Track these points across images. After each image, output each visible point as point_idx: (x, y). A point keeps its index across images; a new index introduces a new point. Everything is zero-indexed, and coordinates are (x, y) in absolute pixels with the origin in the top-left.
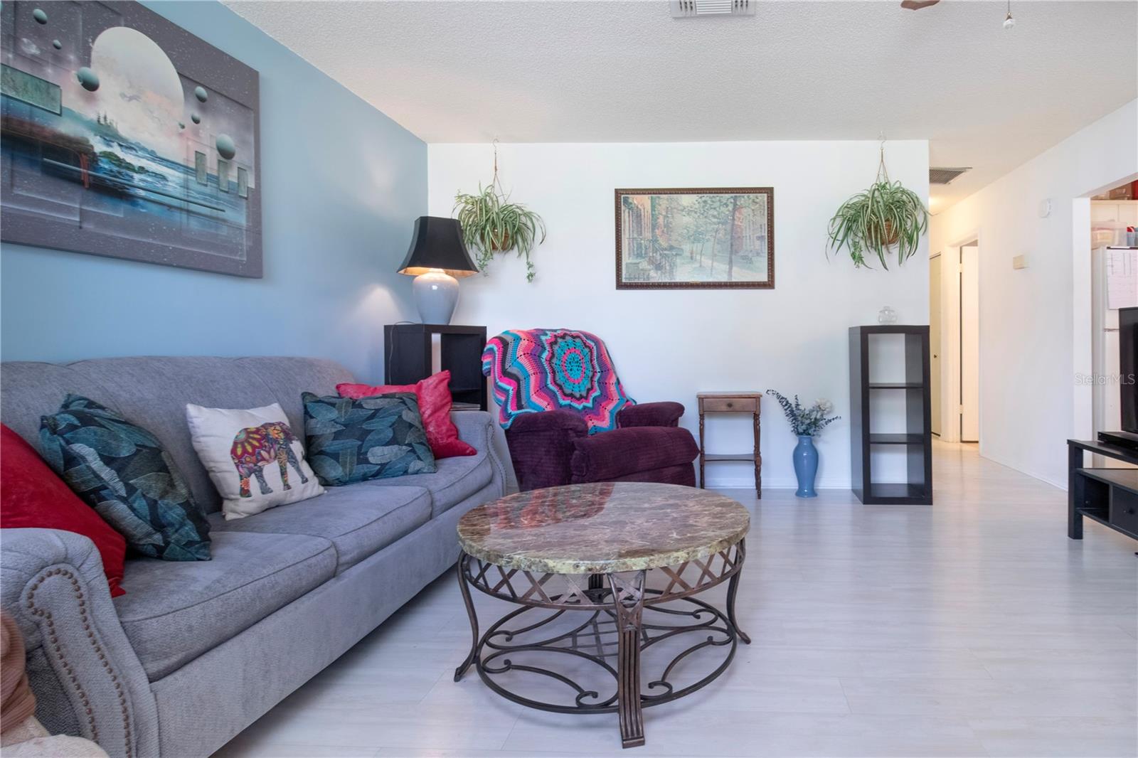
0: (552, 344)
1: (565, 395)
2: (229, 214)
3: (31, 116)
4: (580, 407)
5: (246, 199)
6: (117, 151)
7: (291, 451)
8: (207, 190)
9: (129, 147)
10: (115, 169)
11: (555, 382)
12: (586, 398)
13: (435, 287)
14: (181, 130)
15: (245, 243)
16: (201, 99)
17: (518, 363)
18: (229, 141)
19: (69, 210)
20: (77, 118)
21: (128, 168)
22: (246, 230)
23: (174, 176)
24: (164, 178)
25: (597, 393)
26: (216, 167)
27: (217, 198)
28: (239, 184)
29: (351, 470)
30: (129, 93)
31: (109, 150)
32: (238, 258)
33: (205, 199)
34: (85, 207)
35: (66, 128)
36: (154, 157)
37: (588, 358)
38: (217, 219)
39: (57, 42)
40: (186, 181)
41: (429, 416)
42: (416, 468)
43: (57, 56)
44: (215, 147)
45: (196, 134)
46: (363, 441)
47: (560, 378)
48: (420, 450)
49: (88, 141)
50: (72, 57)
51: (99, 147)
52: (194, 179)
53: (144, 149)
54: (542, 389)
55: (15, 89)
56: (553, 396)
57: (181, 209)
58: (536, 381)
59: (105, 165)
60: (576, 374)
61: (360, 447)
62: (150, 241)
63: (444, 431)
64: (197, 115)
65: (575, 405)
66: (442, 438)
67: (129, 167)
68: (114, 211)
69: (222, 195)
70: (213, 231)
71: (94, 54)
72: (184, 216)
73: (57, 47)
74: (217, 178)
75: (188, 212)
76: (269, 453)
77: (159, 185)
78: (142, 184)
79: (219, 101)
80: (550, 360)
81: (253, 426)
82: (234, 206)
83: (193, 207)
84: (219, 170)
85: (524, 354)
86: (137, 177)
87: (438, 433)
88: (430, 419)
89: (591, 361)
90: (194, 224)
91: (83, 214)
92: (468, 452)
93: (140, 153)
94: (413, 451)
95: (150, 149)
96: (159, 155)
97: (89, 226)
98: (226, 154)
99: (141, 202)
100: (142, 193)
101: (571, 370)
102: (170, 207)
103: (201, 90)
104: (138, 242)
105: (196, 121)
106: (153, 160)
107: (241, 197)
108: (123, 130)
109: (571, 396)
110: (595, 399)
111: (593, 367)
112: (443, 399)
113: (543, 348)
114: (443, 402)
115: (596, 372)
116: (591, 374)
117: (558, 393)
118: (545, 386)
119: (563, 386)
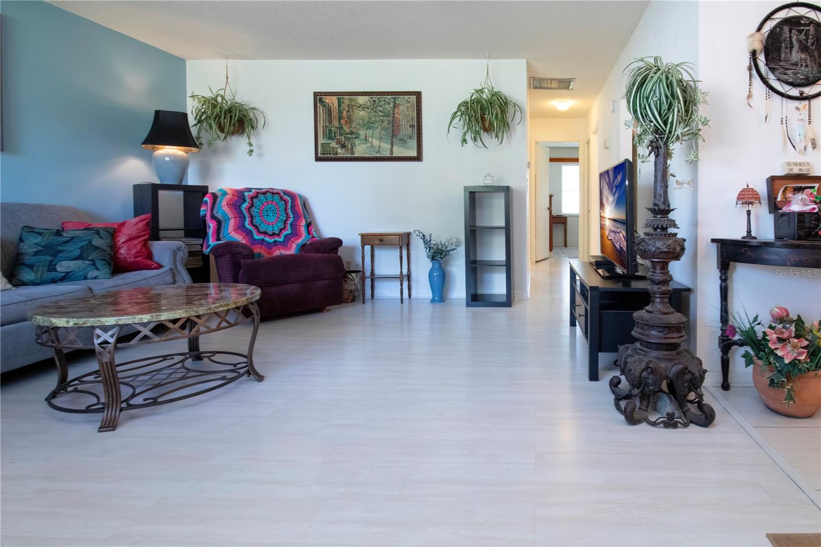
0: (252, 198)
1: (260, 232)
4: (272, 240)
11: (252, 223)
12: (278, 235)
13: (167, 159)
17: (223, 210)
25: (289, 231)
29: (41, 276)
37: (282, 208)
41: (123, 243)
42: (94, 275)
46: (55, 257)
47: (257, 221)
48: (99, 264)
54: (240, 228)
56: (249, 233)
58: (235, 222)
60: (272, 219)
61: (51, 261)
63: (134, 253)
65: (267, 239)
66: (130, 258)
80: (249, 209)
85: (227, 204)
87: (128, 254)
88: (123, 245)
89: (286, 210)
92: (153, 267)
94: (94, 264)
101: (267, 216)
109: (265, 233)
110: (286, 236)
111: (287, 214)
112: (139, 233)
113: (244, 200)
114: (139, 234)
115: (289, 217)
116: (285, 218)
117: (253, 231)
118: (243, 226)
119: (259, 226)
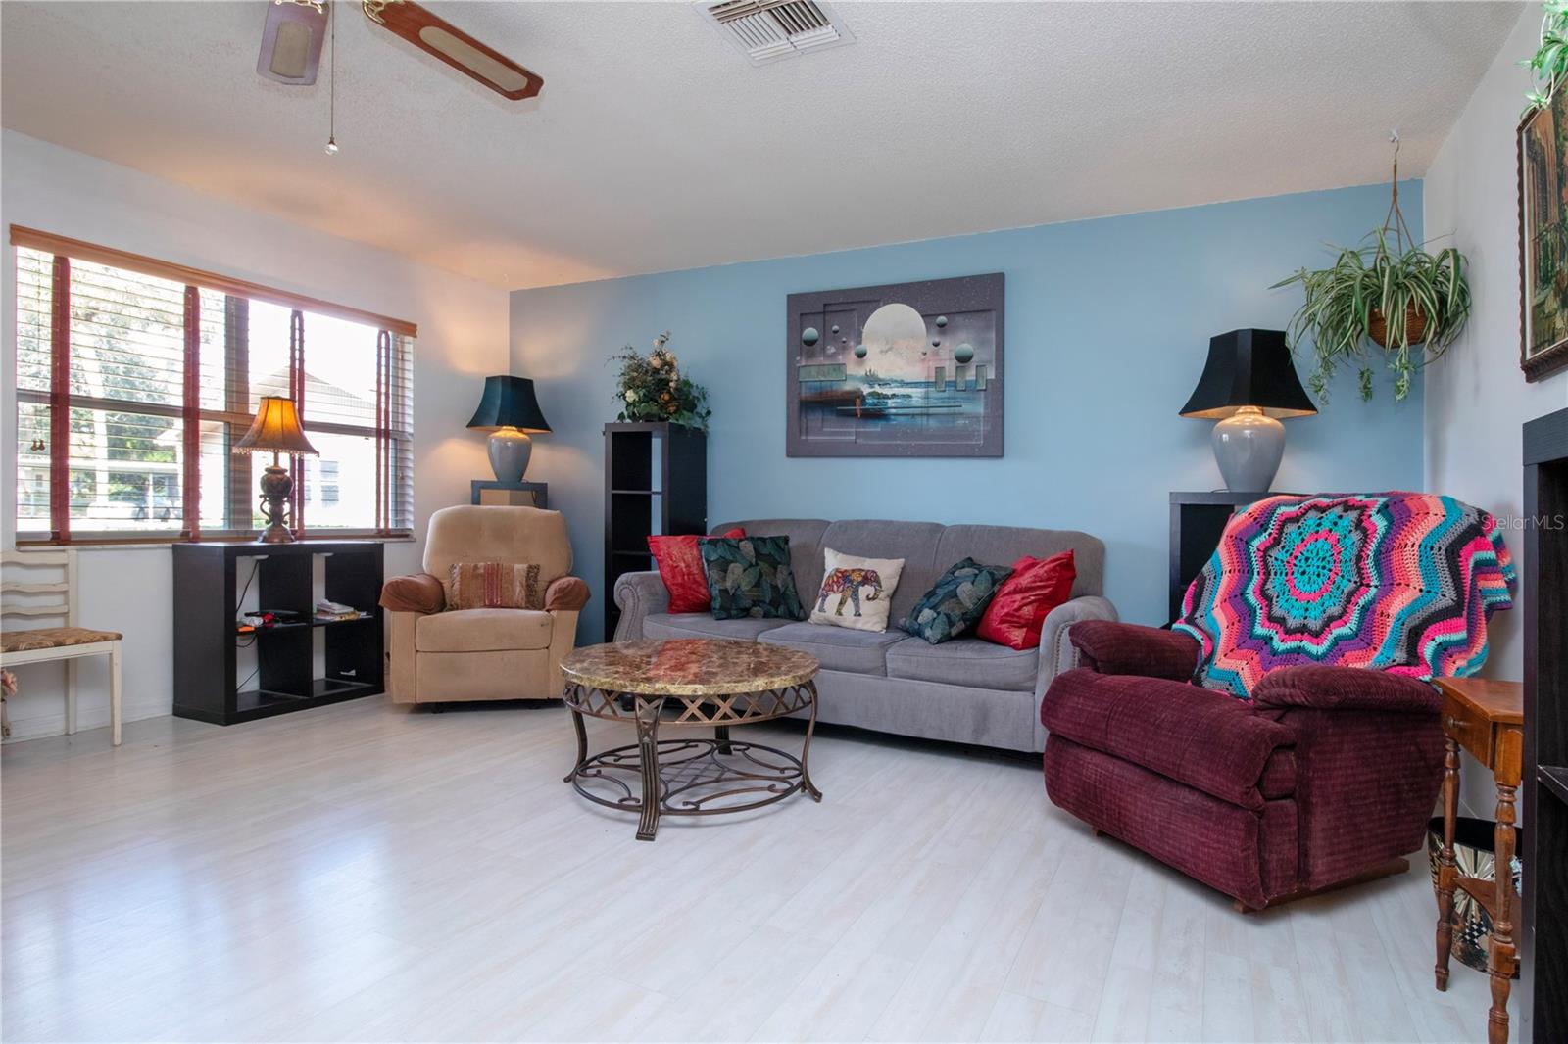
1: (1271, 618)
2: (967, 408)
3: (831, 387)
5: (985, 390)
6: (878, 389)
7: (858, 590)
8: (946, 394)
9: (884, 383)
10: (876, 401)
11: (1261, 591)
14: (924, 357)
15: (982, 428)
16: (941, 326)
18: (966, 347)
19: (849, 433)
20: (853, 378)
21: (884, 398)
22: (984, 417)
23: (917, 393)
24: (909, 396)
25: (1349, 628)
26: (953, 373)
27: (955, 398)
28: (977, 380)
30: (885, 348)
31: (872, 390)
32: (974, 442)
33: (943, 402)
34: (859, 430)
35: (848, 386)
36: (903, 384)
37: (1349, 554)
38: (954, 414)
39: (844, 339)
40: (927, 392)
43: (843, 347)
44: (953, 357)
45: (936, 354)
49: (859, 389)
50: (852, 343)
51: (866, 390)
52: (933, 389)
53: (896, 381)
54: (1235, 599)
55: (824, 376)
57: (922, 415)
58: (1230, 584)
59: (870, 400)
62: (898, 442)
63: (1003, 613)
64: (937, 340)
66: (996, 621)
67: (886, 397)
68: (876, 427)
69: (959, 394)
70: (950, 425)
71: (864, 335)
72: (925, 419)
73: (844, 342)
74: (955, 382)
75: (928, 415)
76: (838, 587)
77: (906, 403)
78: (893, 405)
79: (959, 319)
80: (1266, 552)
81: (844, 567)
82: (969, 400)
83: (932, 411)
84: (956, 376)
86: (889, 401)
87: (997, 615)
88: (1003, 598)
89: (1359, 558)
90: (933, 423)
91: (857, 434)
93: (892, 385)
95: (898, 379)
96: (906, 381)
97: (860, 441)
98: (964, 360)
99: (892, 417)
100: (893, 411)
102: (914, 415)
103: (942, 319)
104: (889, 445)
105: (936, 345)
106: (902, 387)
107: (979, 390)
108: (882, 375)
110: (1338, 639)
111: (1360, 572)
112: (1034, 582)
113: (1264, 528)
114: (1033, 585)
115: (1368, 585)
116: (1348, 587)
117: (1259, 611)
118: (1241, 595)
119: (1274, 600)
